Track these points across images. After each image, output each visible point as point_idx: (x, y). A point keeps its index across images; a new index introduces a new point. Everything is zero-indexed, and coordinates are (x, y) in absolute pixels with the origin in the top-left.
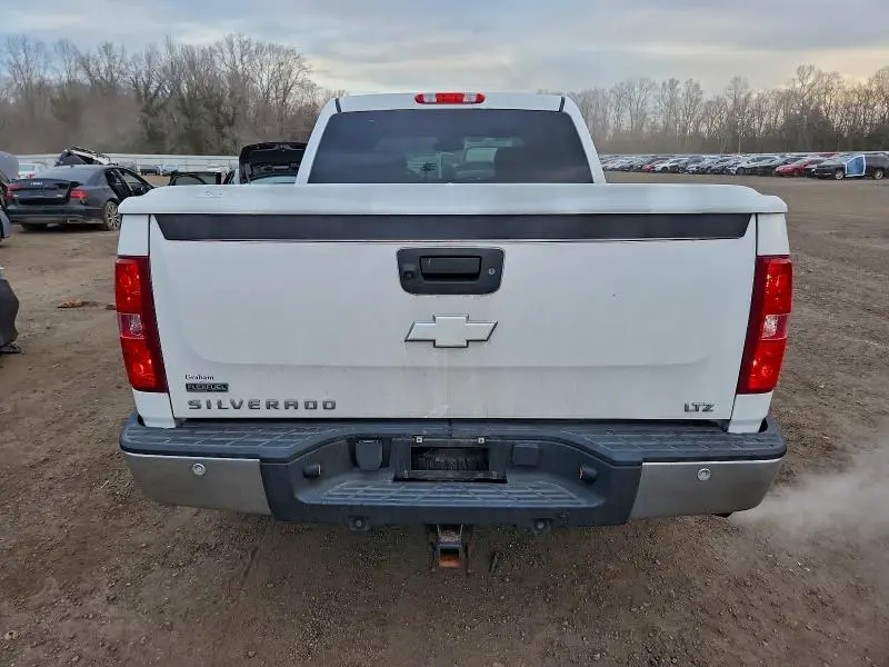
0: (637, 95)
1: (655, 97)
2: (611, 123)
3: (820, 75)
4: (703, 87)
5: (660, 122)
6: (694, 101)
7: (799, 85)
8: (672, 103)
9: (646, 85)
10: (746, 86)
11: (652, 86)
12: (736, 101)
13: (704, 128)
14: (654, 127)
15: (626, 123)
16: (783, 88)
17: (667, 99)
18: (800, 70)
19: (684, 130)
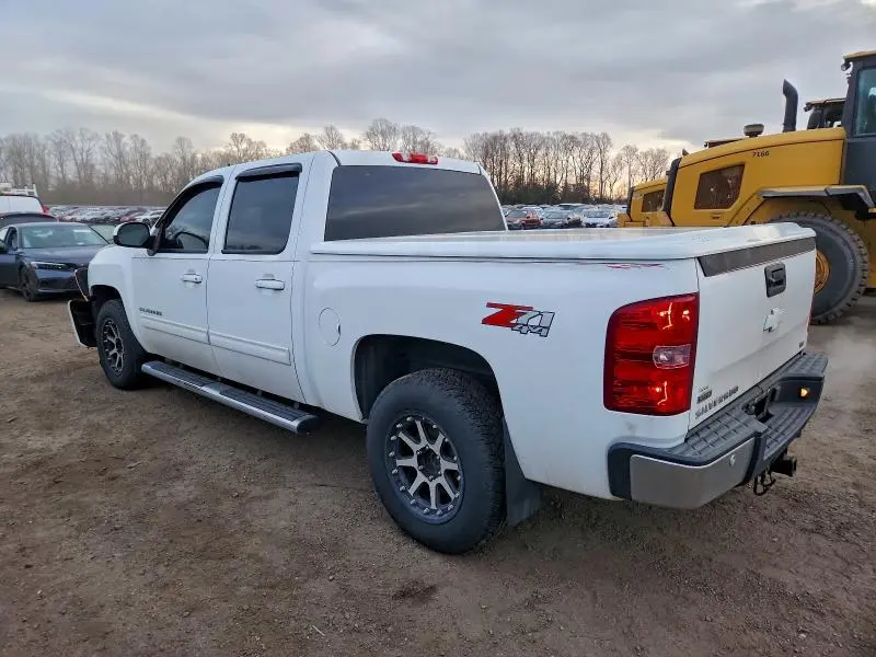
0: (80, 145)
1: (101, 148)
2: (53, 171)
3: (250, 143)
4: (149, 143)
5: (112, 173)
6: (144, 156)
7: (235, 149)
8: (120, 156)
9: (88, 135)
10: (190, 146)
11: (95, 137)
12: (184, 158)
13: (157, 182)
14: (106, 178)
15: (71, 173)
16: (223, 150)
17: (115, 152)
18: (234, 137)
19: (139, 182)
